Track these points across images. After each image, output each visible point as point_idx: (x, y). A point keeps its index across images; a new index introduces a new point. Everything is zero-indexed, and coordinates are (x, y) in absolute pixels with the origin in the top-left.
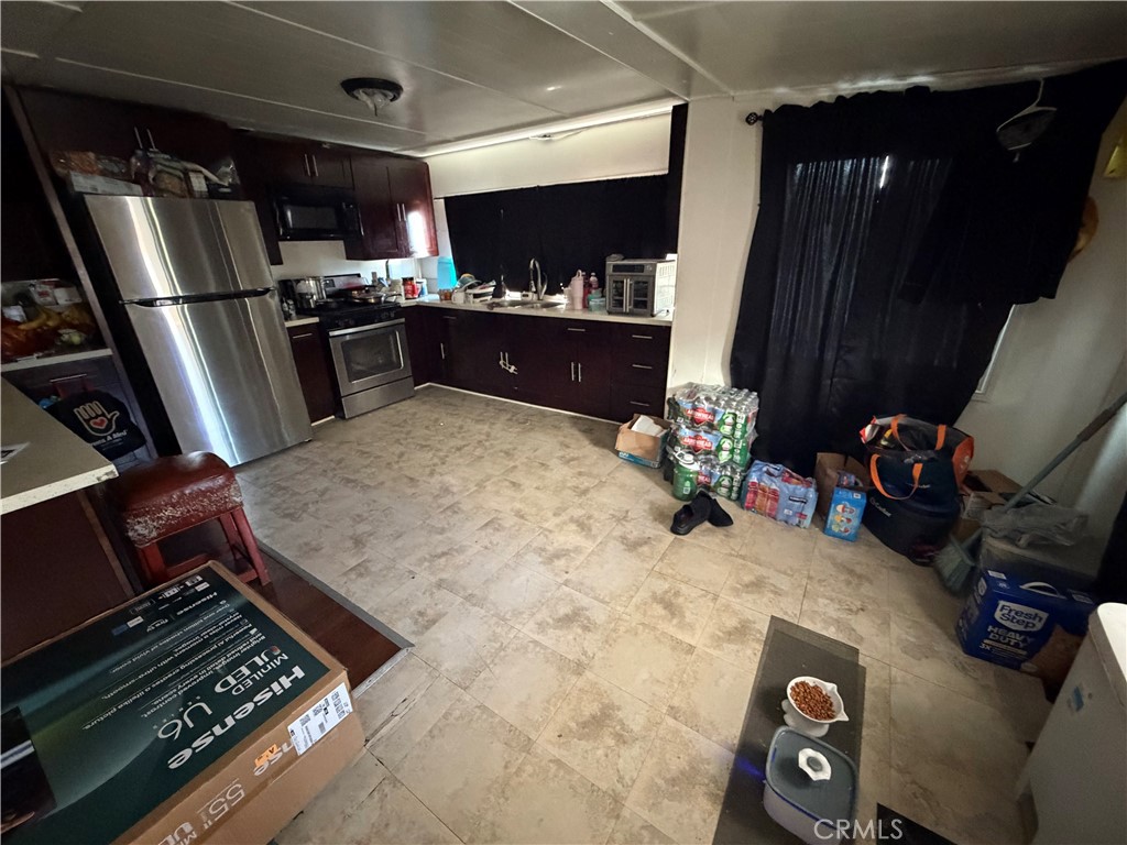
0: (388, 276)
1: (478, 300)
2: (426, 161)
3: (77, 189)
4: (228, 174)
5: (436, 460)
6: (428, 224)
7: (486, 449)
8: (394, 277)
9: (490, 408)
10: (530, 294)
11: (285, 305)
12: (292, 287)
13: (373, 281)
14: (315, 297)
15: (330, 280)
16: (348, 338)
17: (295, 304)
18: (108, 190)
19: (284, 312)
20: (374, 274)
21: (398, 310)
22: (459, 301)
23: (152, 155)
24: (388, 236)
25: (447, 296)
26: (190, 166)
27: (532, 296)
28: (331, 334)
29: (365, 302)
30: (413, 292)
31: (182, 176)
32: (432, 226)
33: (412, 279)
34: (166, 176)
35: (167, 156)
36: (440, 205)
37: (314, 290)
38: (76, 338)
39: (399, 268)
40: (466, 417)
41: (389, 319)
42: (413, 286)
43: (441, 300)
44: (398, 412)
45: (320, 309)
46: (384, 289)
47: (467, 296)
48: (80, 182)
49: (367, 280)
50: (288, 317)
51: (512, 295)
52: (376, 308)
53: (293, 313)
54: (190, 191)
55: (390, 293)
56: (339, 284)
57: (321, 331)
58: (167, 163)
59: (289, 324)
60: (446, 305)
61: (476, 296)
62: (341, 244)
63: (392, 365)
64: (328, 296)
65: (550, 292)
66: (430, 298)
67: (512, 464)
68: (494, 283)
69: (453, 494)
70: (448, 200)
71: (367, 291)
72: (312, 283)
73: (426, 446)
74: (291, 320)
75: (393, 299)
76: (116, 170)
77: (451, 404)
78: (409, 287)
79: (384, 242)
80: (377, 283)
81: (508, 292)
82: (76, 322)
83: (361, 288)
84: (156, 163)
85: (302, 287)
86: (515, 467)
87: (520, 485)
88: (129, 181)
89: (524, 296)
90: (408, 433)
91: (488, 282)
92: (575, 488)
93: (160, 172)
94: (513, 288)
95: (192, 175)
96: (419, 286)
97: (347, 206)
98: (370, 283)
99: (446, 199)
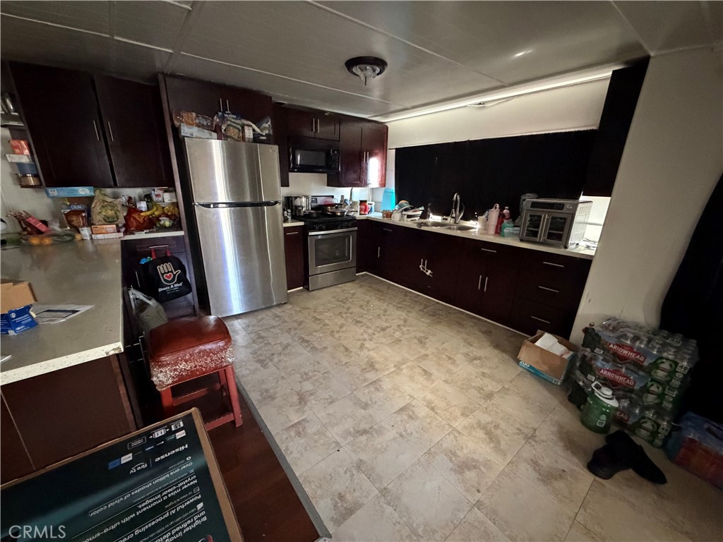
0: (351, 198)
1: (410, 219)
2: (387, 124)
3: (183, 134)
4: (267, 127)
5: (366, 336)
6: (382, 166)
7: (403, 333)
8: (354, 199)
9: (407, 298)
10: (449, 218)
11: (286, 212)
12: (292, 201)
13: (341, 201)
14: (304, 209)
15: (315, 198)
16: (320, 237)
17: (292, 211)
18: (199, 136)
19: (284, 217)
20: (342, 196)
21: (354, 221)
22: (396, 219)
23: (226, 116)
24: (354, 172)
25: (388, 215)
26: (246, 122)
27: (450, 220)
28: (310, 234)
29: (334, 214)
30: (365, 210)
31: (241, 128)
32: (384, 167)
33: (366, 201)
34: (231, 128)
35: (234, 116)
36: (392, 154)
37: (304, 205)
38: (168, 223)
39: (358, 193)
40: (389, 303)
41: (347, 227)
42: (366, 206)
43: (383, 217)
44: (343, 291)
45: (305, 217)
46: (347, 207)
47: (402, 215)
48: (185, 130)
49: (337, 200)
50: (286, 220)
51: (435, 218)
52: (340, 219)
53: (289, 218)
54: (243, 138)
55: (351, 210)
56: (320, 201)
57: (304, 231)
58: (233, 120)
59: (286, 225)
60: (387, 220)
61: (409, 216)
62: (325, 176)
63: (344, 257)
64: (312, 209)
65: (465, 218)
66: (376, 215)
67: (423, 352)
68: (422, 208)
69: (377, 370)
70: (398, 150)
71: (337, 208)
72: (304, 199)
73: (360, 322)
74: (287, 222)
75: (351, 214)
76: (205, 123)
77: (379, 290)
78: (363, 207)
79: (352, 176)
80: (343, 202)
81: (431, 215)
82: (169, 214)
83: (333, 205)
84: (228, 120)
85: (298, 202)
86: (427, 355)
87: (431, 374)
88: (211, 130)
89: (444, 219)
90: (348, 309)
91: (418, 207)
92: (480, 389)
93: (228, 125)
94: (436, 213)
95: (246, 128)
96: (369, 206)
97: (333, 152)
98: (339, 202)
99: (396, 149)
